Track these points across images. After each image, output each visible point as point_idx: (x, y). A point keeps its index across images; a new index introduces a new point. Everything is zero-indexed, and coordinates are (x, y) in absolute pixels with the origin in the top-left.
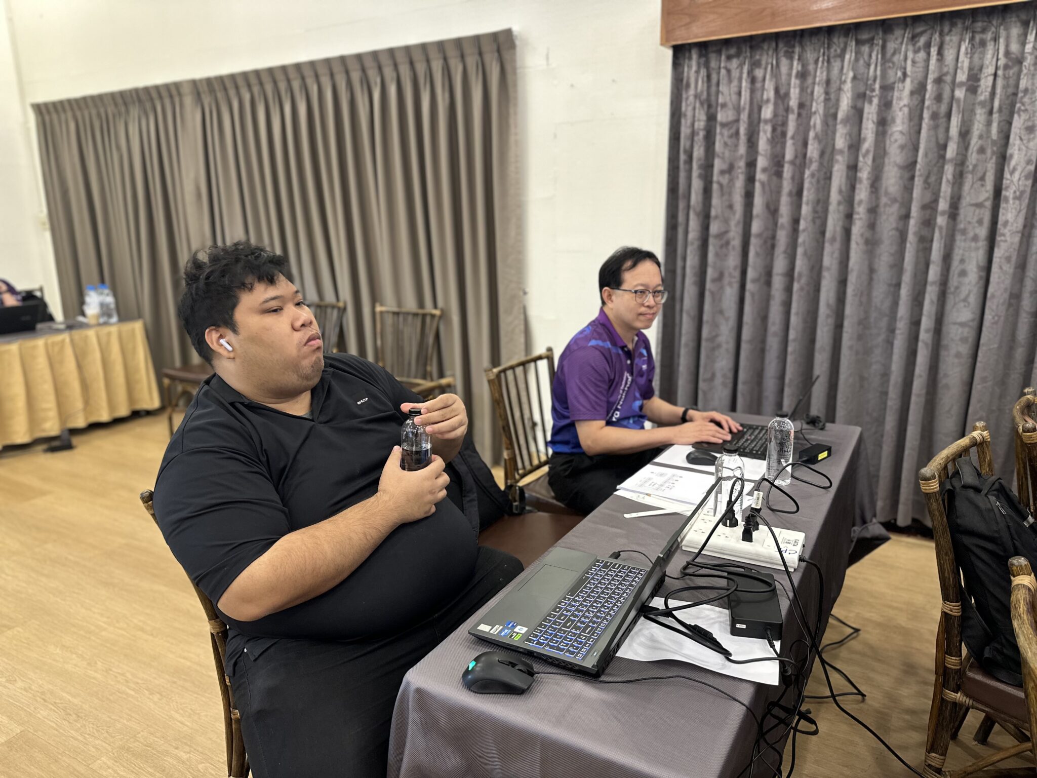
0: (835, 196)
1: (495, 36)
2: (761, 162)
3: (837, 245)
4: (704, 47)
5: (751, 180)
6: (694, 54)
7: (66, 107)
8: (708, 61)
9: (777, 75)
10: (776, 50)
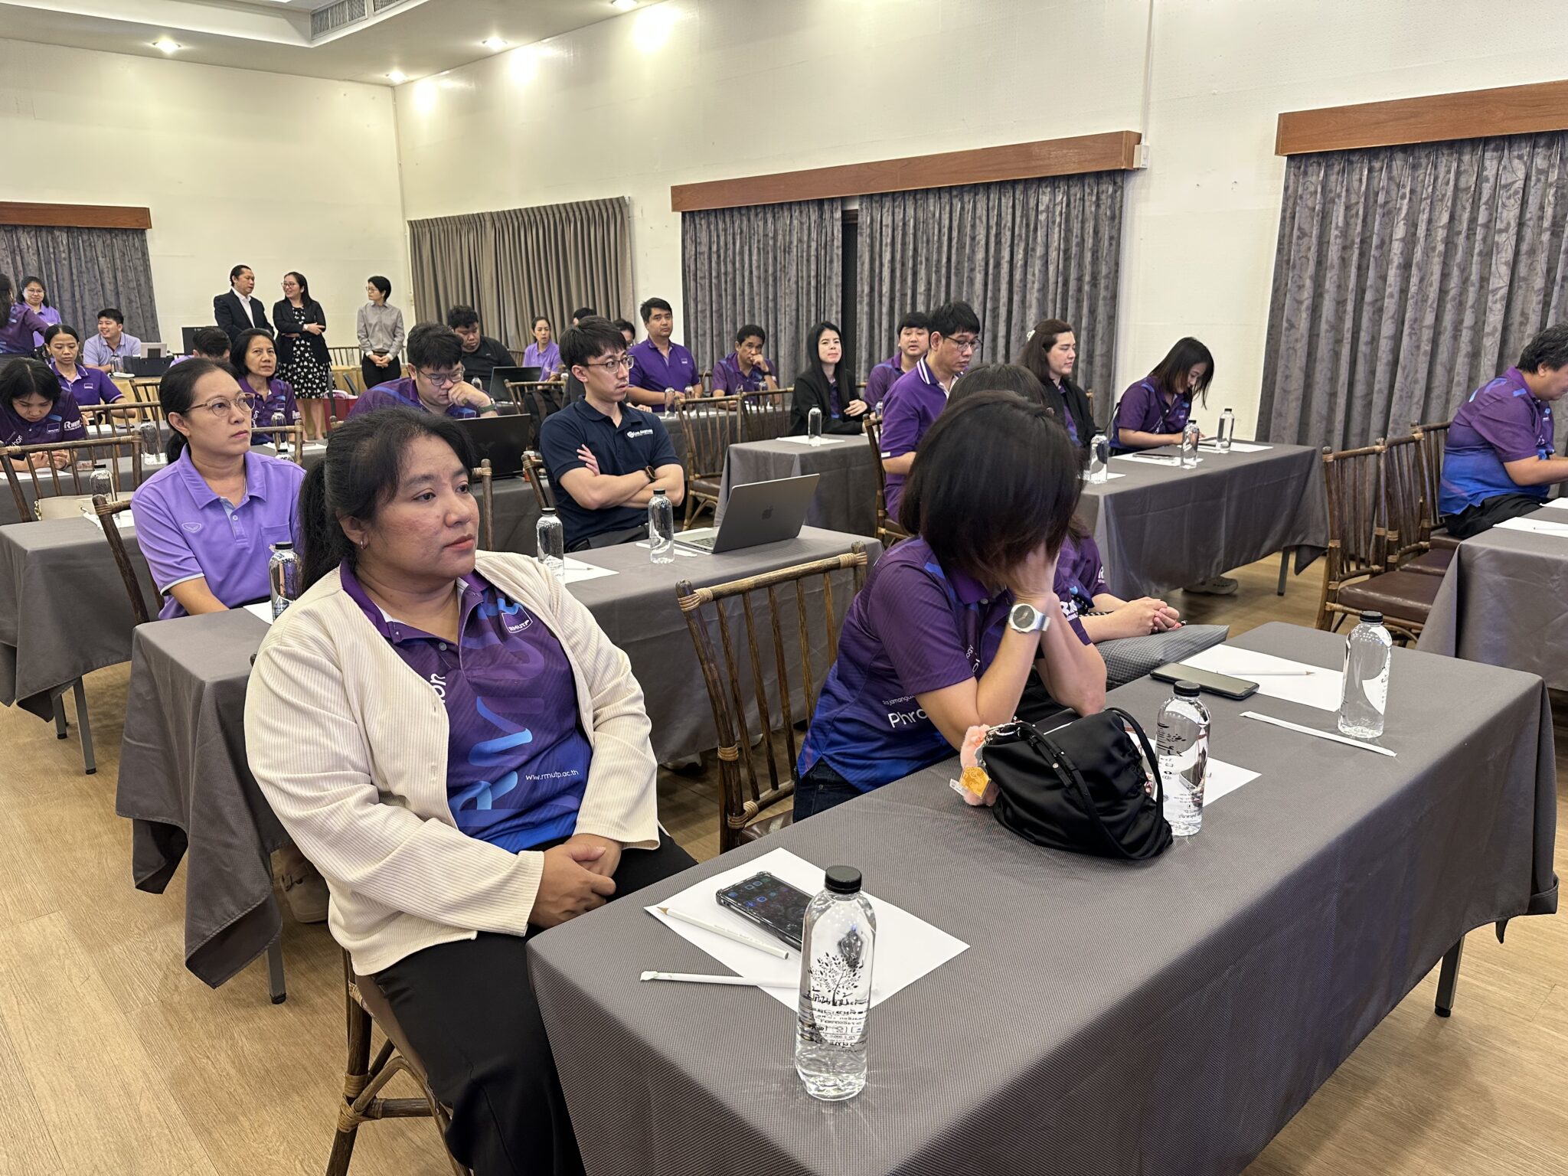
0: (738, 292)
1: (618, 199)
2: (714, 274)
3: (742, 317)
4: (692, 213)
5: (711, 282)
6: (689, 217)
7: (426, 225)
8: (694, 220)
9: (717, 229)
10: (716, 217)
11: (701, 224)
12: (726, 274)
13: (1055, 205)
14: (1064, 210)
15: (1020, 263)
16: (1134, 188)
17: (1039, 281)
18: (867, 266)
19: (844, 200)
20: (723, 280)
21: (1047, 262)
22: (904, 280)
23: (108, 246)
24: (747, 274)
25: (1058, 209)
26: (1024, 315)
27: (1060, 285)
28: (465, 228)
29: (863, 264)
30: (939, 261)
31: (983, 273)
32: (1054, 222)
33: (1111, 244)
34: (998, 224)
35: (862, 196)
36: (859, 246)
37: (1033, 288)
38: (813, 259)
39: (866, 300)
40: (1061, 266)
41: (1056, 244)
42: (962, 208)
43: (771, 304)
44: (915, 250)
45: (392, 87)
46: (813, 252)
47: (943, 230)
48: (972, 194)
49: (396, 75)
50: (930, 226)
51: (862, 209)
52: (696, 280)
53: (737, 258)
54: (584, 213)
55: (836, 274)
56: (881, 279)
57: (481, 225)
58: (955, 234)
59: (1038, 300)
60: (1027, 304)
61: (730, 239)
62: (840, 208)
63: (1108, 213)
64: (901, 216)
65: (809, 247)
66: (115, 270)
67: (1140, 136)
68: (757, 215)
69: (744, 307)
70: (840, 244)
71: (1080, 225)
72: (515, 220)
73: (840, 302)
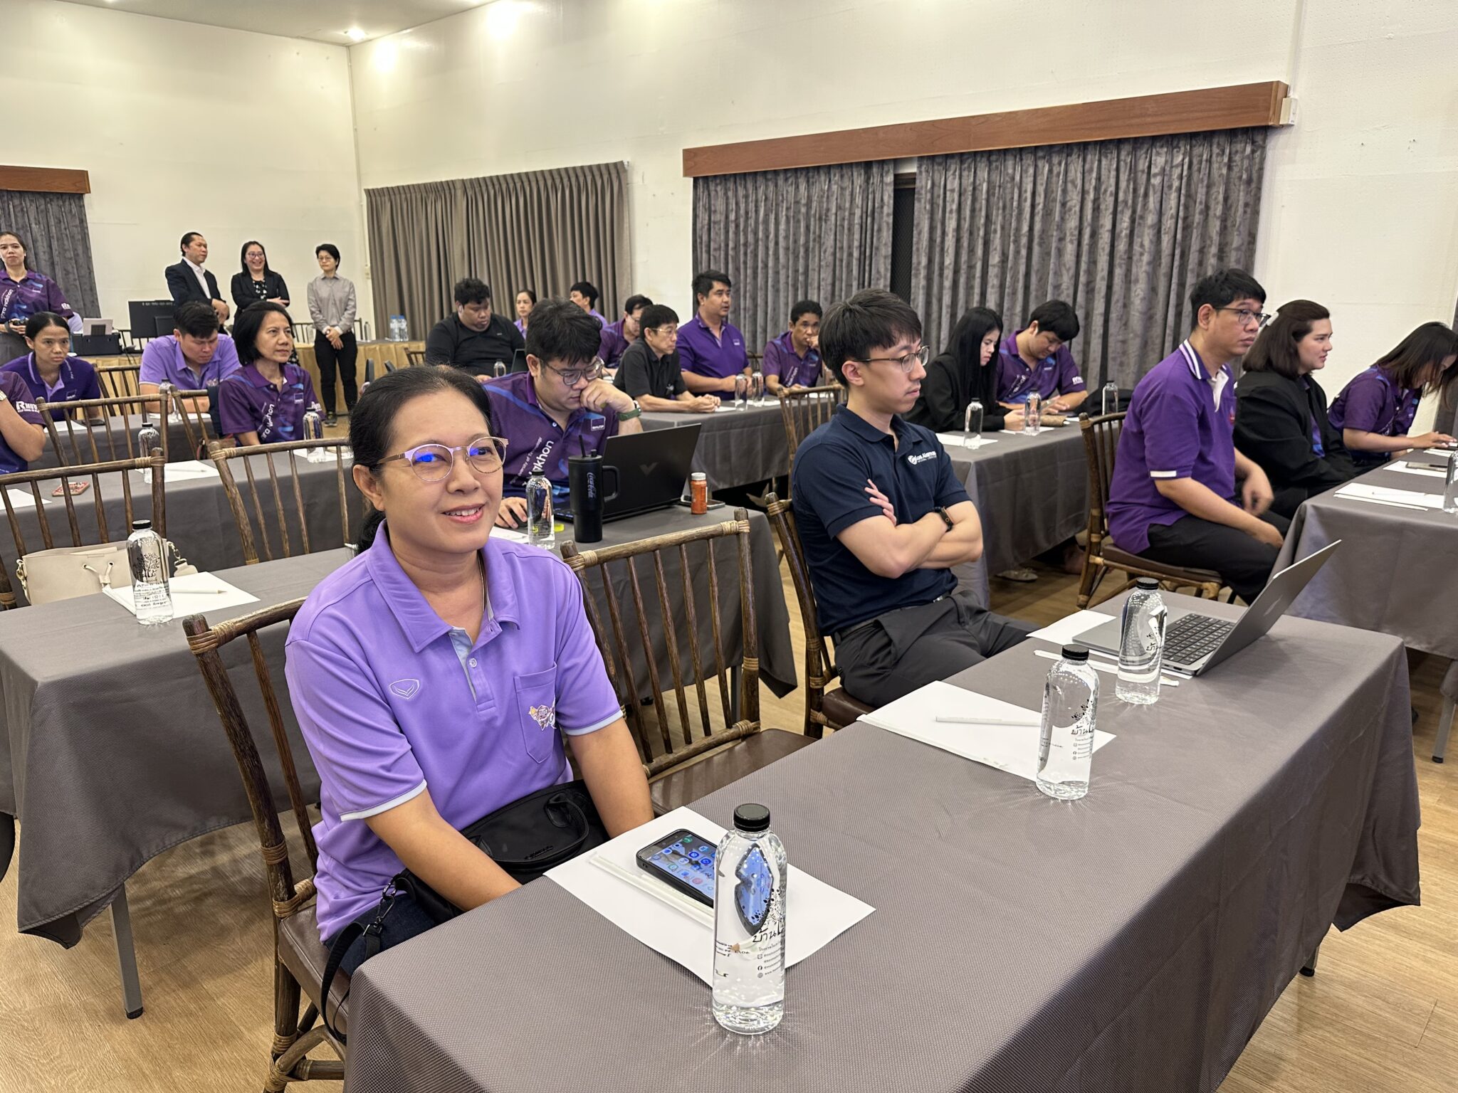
0: (760, 265)
1: (615, 164)
2: (731, 245)
3: (763, 292)
4: (706, 178)
5: (727, 253)
6: (701, 183)
7: (386, 193)
8: (708, 187)
9: (736, 196)
10: (735, 182)
11: (716, 191)
12: (746, 245)
13: (1172, 167)
14: (1185, 173)
15: (1125, 233)
16: (1277, 148)
17: (1149, 252)
18: (925, 235)
19: (897, 162)
20: (742, 252)
21: (1159, 231)
22: (971, 251)
23: (42, 211)
24: (771, 245)
25: (1177, 172)
26: (1128, 290)
27: (1177, 257)
28: (432, 197)
29: (919, 233)
30: (1018, 229)
31: (1076, 243)
32: (1170, 187)
33: (1245, 212)
34: (1097, 189)
35: (921, 158)
36: (916, 213)
37: (1141, 260)
38: (857, 228)
39: (923, 273)
40: (1179, 236)
41: (1173, 211)
42: (1050, 171)
43: (801, 278)
44: (988, 217)
45: (348, 46)
46: (857, 220)
47: (1024, 196)
48: (1064, 155)
49: (355, 33)
50: (1008, 191)
51: (921, 172)
52: (709, 252)
53: (761, 228)
54: (573, 180)
55: (886, 244)
56: (942, 250)
57: (450, 193)
58: (1040, 200)
59: (1148, 274)
60: (1133, 278)
61: (752, 206)
62: (892, 171)
63: (1245, 176)
64: (972, 179)
65: (852, 214)
66: (50, 238)
67: (1287, 88)
68: (786, 180)
69: (767, 282)
70: (891, 210)
71: (1204, 190)
72: (490, 187)
73: (889, 275)
